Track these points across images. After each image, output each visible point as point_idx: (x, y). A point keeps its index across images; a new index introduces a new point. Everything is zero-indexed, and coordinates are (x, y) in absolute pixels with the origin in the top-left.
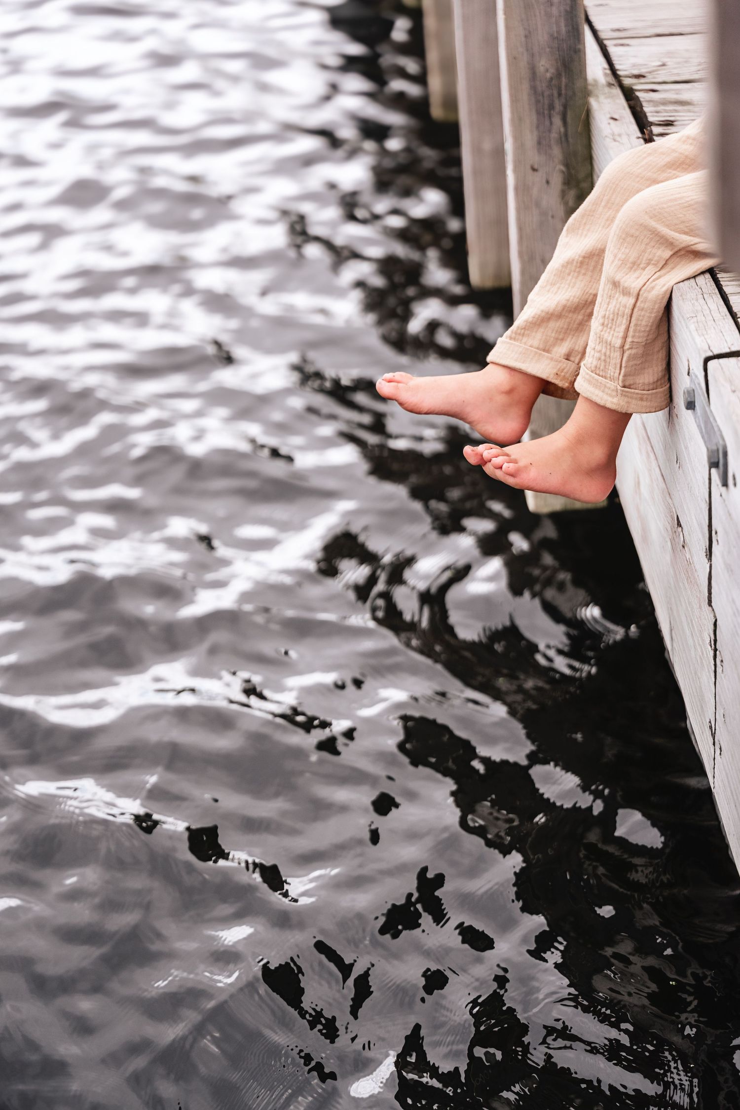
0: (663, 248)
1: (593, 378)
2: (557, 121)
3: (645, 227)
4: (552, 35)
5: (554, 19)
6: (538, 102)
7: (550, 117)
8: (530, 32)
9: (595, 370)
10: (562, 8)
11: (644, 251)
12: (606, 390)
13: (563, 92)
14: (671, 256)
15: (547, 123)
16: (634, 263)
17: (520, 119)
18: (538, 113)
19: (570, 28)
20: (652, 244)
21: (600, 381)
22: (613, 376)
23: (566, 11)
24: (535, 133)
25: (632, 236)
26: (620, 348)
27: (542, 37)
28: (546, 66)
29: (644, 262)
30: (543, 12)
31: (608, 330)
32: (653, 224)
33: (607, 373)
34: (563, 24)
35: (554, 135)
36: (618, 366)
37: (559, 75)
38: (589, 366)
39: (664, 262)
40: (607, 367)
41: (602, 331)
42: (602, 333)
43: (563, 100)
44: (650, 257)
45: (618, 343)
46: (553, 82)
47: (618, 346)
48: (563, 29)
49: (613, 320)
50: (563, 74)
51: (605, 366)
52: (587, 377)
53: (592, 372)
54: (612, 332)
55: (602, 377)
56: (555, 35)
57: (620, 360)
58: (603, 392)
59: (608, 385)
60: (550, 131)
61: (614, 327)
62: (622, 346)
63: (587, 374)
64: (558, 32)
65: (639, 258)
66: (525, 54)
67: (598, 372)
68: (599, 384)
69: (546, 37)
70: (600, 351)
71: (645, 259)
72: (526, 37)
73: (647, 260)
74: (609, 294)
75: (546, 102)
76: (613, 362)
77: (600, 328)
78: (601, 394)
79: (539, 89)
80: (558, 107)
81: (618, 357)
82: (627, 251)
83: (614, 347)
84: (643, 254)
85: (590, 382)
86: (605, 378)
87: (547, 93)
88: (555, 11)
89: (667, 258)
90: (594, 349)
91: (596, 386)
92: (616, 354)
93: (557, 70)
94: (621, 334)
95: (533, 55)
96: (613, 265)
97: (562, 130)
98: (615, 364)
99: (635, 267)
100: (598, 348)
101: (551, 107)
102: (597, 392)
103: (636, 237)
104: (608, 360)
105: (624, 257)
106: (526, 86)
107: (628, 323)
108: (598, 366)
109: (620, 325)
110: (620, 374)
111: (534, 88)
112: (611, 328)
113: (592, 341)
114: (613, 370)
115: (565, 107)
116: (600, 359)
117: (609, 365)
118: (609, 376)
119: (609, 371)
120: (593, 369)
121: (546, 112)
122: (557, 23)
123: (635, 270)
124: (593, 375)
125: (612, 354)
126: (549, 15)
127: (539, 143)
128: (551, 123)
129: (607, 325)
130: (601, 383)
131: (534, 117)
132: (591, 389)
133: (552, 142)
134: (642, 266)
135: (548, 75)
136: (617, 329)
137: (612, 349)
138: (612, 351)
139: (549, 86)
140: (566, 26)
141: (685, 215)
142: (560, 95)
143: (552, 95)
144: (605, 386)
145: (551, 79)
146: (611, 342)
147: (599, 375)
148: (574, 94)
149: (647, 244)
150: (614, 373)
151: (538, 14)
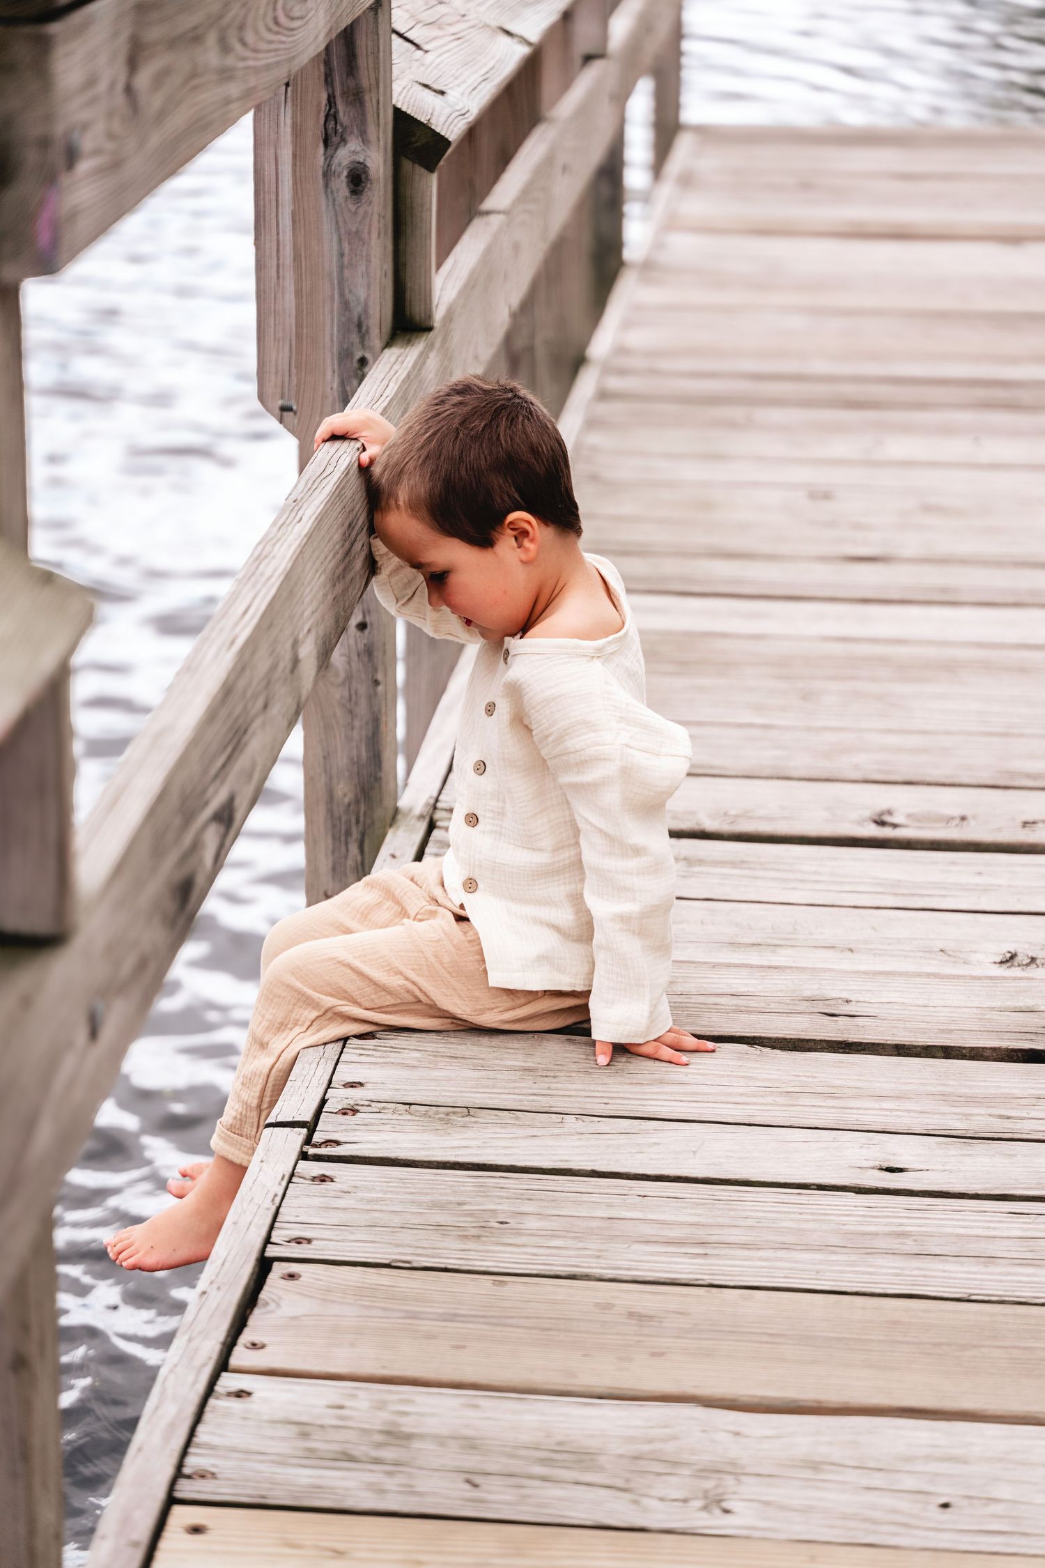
0: (310, 1009)
1: (229, 1136)
2: (354, 849)
3: (290, 987)
4: (351, 760)
5: (355, 744)
6: (334, 826)
7: (347, 844)
8: (329, 754)
9: (231, 1128)
10: (364, 733)
11: (291, 1011)
12: (242, 1148)
13: (362, 819)
14: (318, 1017)
15: (343, 849)
16: (282, 1024)
17: (315, 842)
18: (334, 837)
19: (372, 755)
20: (300, 1004)
21: (236, 1139)
22: (250, 1134)
23: (367, 737)
24: (330, 859)
25: (279, 997)
26: (257, 1107)
27: (341, 760)
28: (344, 791)
29: (291, 1022)
30: (343, 735)
31: (246, 1090)
32: (298, 985)
33: (243, 1131)
34: (363, 749)
35: (350, 863)
36: (256, 1124)
37: (357, 802)
38: (225, 1124)
39: (310, 1023)
40: (243, 1125)
41: (241, 1090)
42: (241, 1092)
43: (361, 827)
44: (297, 1017)
45: (255, 1102)
46: (352, 807)
47: (255, 1106)
48: (364, 754)
49: (250, 1079)
50: (362, 800)
51: (241, 1125)
52: (223, 1135)
53: (228, 1130)
54: (249, 1092)
55: (238, 1135)
56: (355, 759)
57: (257, 1119)
58: (239, 1150)
59: (244, 1143)
60: (346, 858)
61: (251, 1086)
62: (259, 1106)
63: (223, 1132)
64: (359, 757)
65: (286, 1018)
66: (323, 775)
67: (233, 1130)
68: (235, 1142)
69: (345, 761)
70: (237, 1111)
71: (292, 1020)
72: (325, 758)
73: (294, 1020)
74: (254, 1055)
75: (343, 828)
76: (249, 1121)
77: (240, 1087)
78: (237, 1152)
79: (336, 814)
80: (355, 834)
81: (255, 1116)
82: (275, 1011)
83: (251, 1106)
84: (291, 1013)
85: (225, 1140)
86: (241, 1136)
87: (344, 819)
88: (355, 734)
89: (313, 1019)
90: (233, 1108)
91: (232, 1145)
92: (252, 1114)
93: (356, 795)
94: (257, 1094)
95: (331, 778)
96: (261, 1026)
97: (359, 858)
98: (252, 1123)
99: (283, 1027)
100: (237, 1107)
101: (348, 833)
102: (233, 1150)
103: (284, 998)
104: (244, 1119)
105: (271, 1017)
106: (322, 809)
107: (265, 1083)
108: (234, 1125)
109: (256, 1085)
110: (257, 1132)
111: (330, 811)
112: (248, 1087)
113: (232, 1100)
114: (249, 1128)
115: (363, 835)
116: (235, 1118)
117: (245, 1124)
118: (244, 1134)
119: (246, 1130)
120: (228, 1127)
121: (343, 838)
122: (358, 748)
123: (283, 1031)
124: (229, 1133)
125: (248, 1114)
126: (349, 739)
127: (334, 869)
128: (347, 850)
129: (246, 1084)
130: (237, 1141)
131: (330, 841)
132: (227, 1147)
133: (348, 870)
134: (290, 1026)
135: (346, 800)
136: (253, 1089)
137: (249, 1108)
138: (248, 1111)
139: (347, 811)
140: (367, 751)
141: (331, 977)
142: (358, 822)
143: (350, 821)
144: (241, 1144)
145: (349, 805)
146: (247, 1101)
147: (234, 1133)
148: (373, 823)
149: (294, 1005)
150: (251, 1131)
151: (338, 734)
